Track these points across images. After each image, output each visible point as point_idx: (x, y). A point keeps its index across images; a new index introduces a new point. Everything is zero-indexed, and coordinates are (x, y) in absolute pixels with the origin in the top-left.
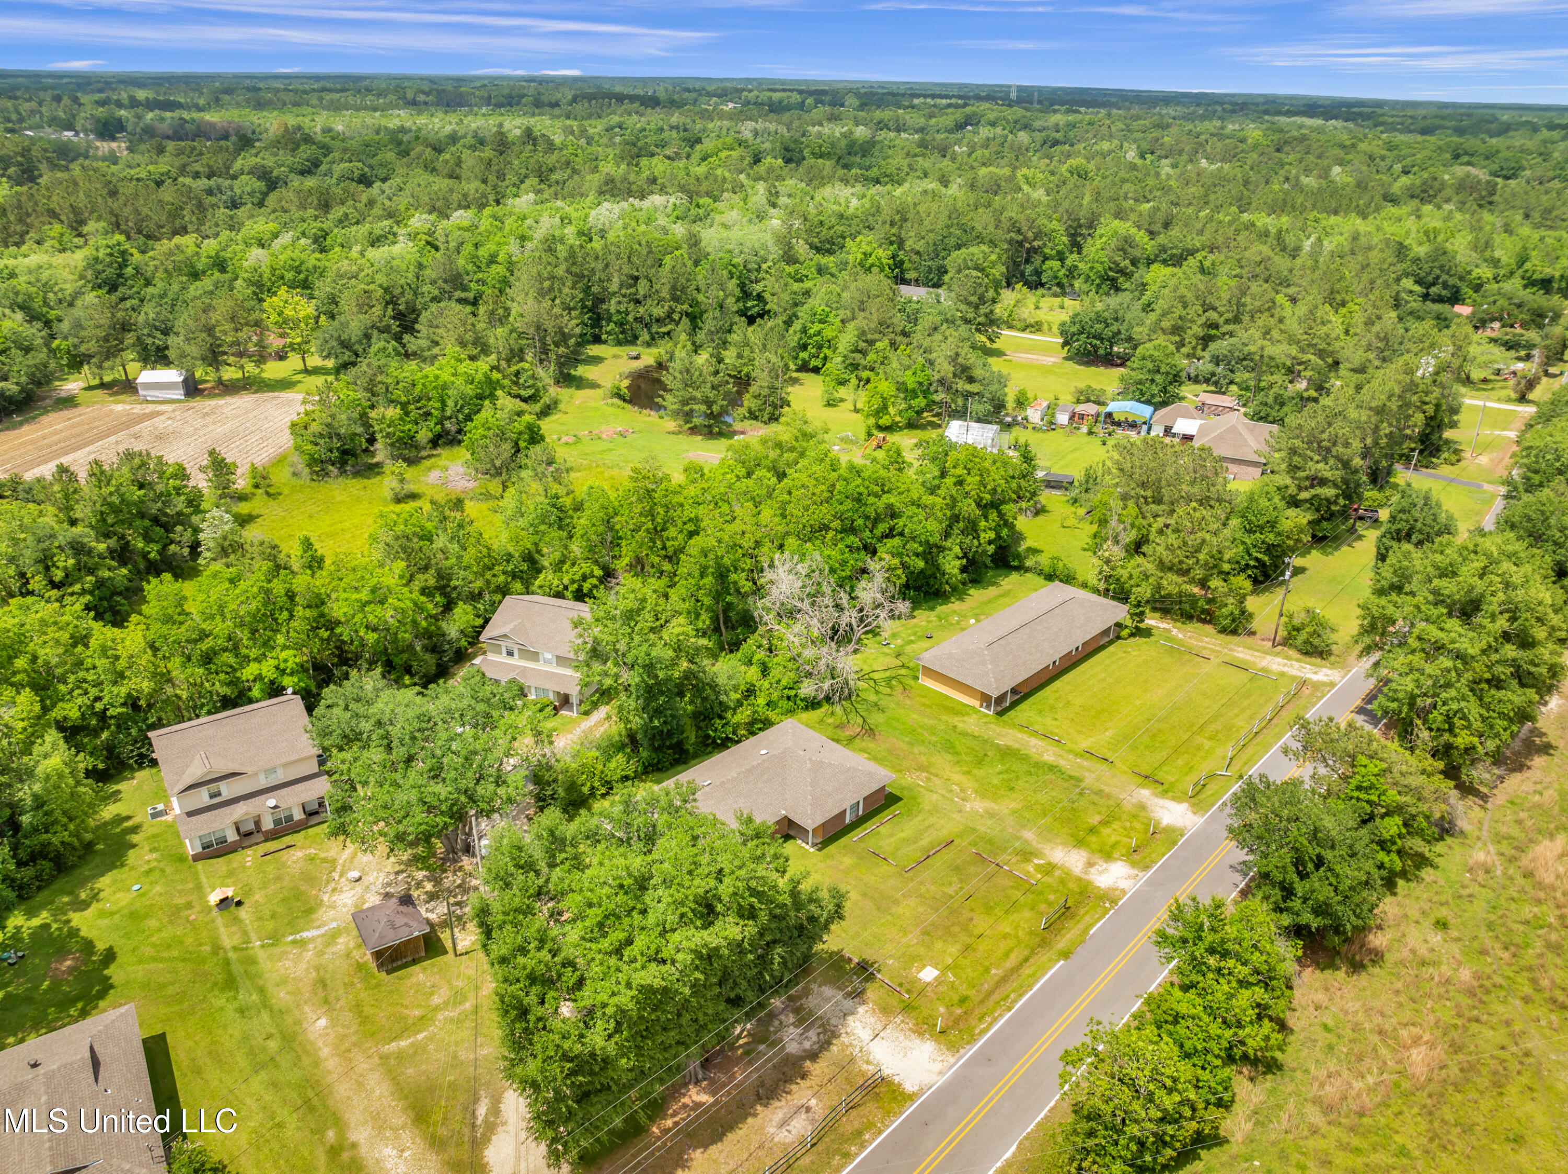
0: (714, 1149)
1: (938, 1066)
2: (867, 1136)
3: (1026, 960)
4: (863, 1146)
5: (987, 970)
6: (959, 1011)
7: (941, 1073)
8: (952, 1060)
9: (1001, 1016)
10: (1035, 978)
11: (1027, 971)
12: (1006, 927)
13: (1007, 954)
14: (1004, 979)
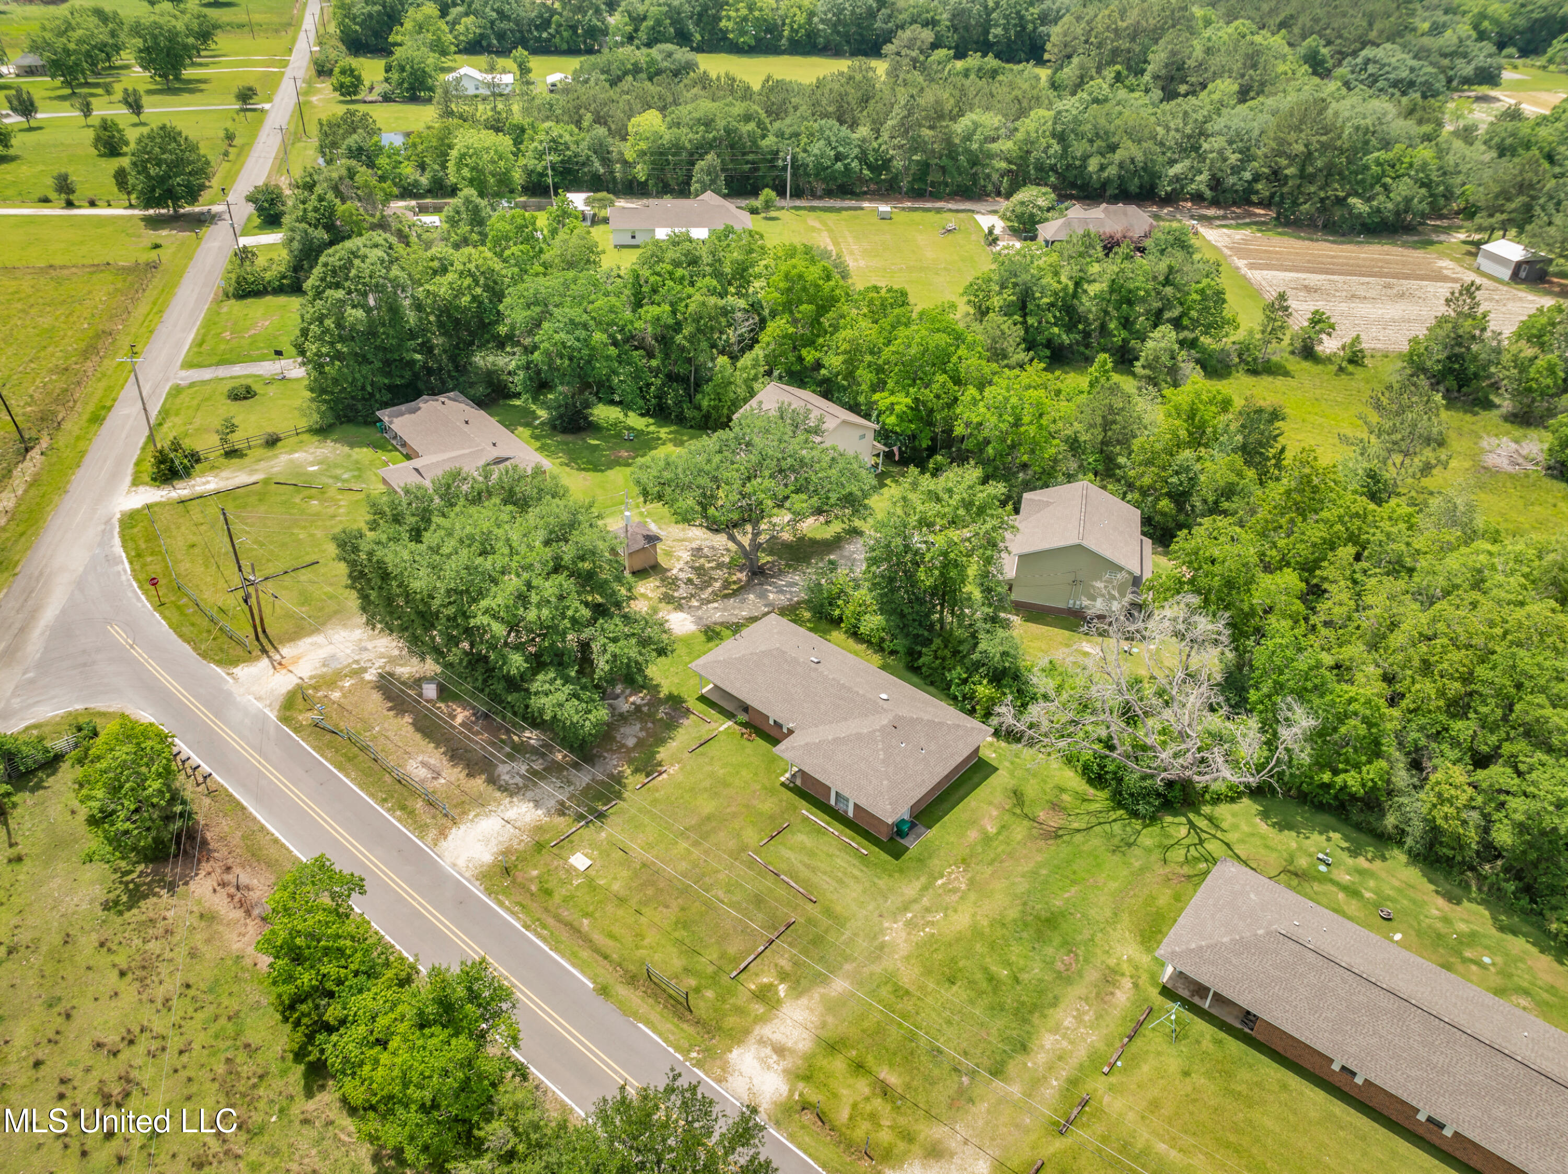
0: (411, 729)
1: (461, 863)
2: (398, 813)
3: (606, 957)
4: (388, 810)
5: (586, 915)
6: (534, 888)
7: (454, 865)
8: (467, 875)
9: (518, 919)
10: (573, 958)
11: (585, 954)
12: (651, 938)
13: (611, 936)
14: (575, 930)
